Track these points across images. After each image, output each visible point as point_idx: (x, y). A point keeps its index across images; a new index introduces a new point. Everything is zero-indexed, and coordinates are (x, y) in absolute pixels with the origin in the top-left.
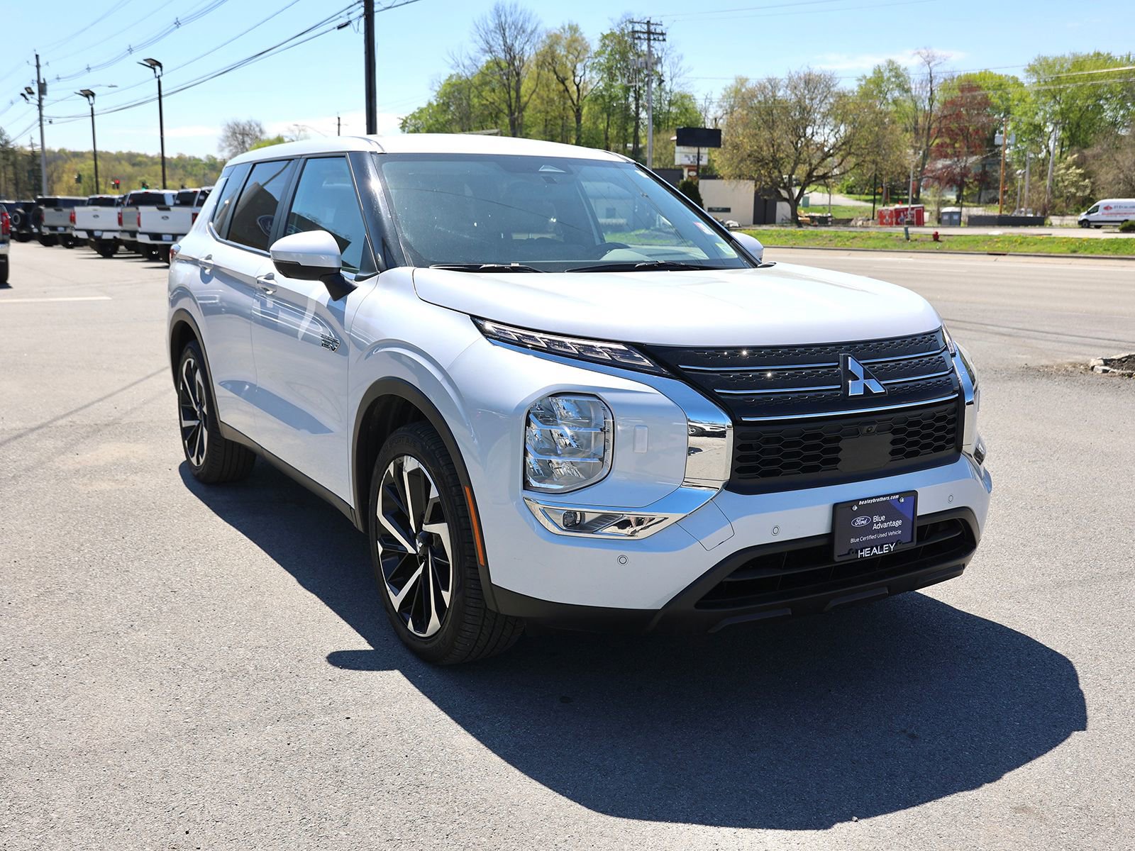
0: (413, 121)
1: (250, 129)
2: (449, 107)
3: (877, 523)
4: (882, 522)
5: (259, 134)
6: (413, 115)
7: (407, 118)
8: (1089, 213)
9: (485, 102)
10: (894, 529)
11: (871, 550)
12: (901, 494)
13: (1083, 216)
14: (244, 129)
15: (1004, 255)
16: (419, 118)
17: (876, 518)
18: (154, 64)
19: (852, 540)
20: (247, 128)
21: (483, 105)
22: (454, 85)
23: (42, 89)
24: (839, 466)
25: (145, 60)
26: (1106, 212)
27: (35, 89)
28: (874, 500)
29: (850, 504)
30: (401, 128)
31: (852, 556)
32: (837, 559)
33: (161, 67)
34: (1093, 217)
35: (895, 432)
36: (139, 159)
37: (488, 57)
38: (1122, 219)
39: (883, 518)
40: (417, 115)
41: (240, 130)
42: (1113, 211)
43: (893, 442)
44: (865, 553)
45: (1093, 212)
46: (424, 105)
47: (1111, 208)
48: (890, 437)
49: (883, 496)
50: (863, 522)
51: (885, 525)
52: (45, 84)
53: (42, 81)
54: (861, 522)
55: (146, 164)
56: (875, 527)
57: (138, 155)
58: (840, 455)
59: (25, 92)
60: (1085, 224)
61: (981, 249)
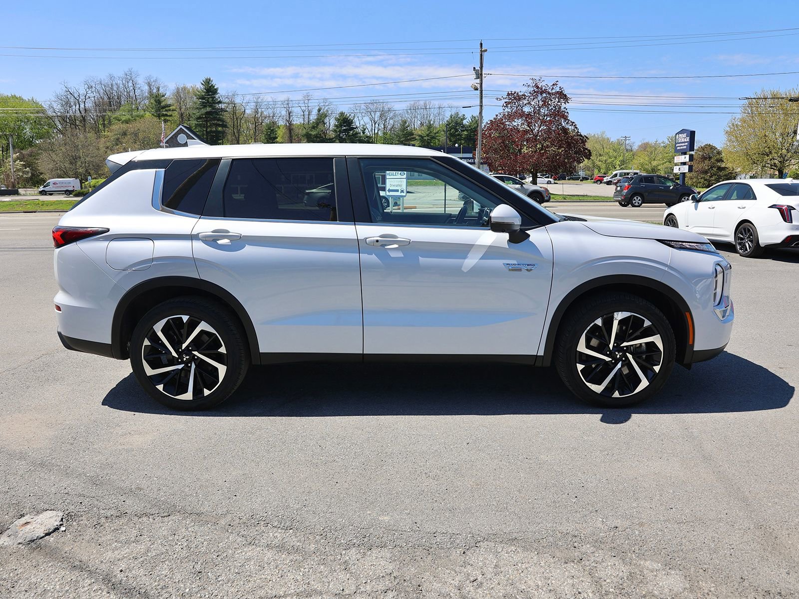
8: (45, 187)
13: (41, 188)
15: (35, 212)
26: (55, 186)
34: (47, 189)
38: (65, 189)
42: (57, 185)
45: (47, 186)
47: (57, 184)
60: (43, 193)
61: (17, 209)
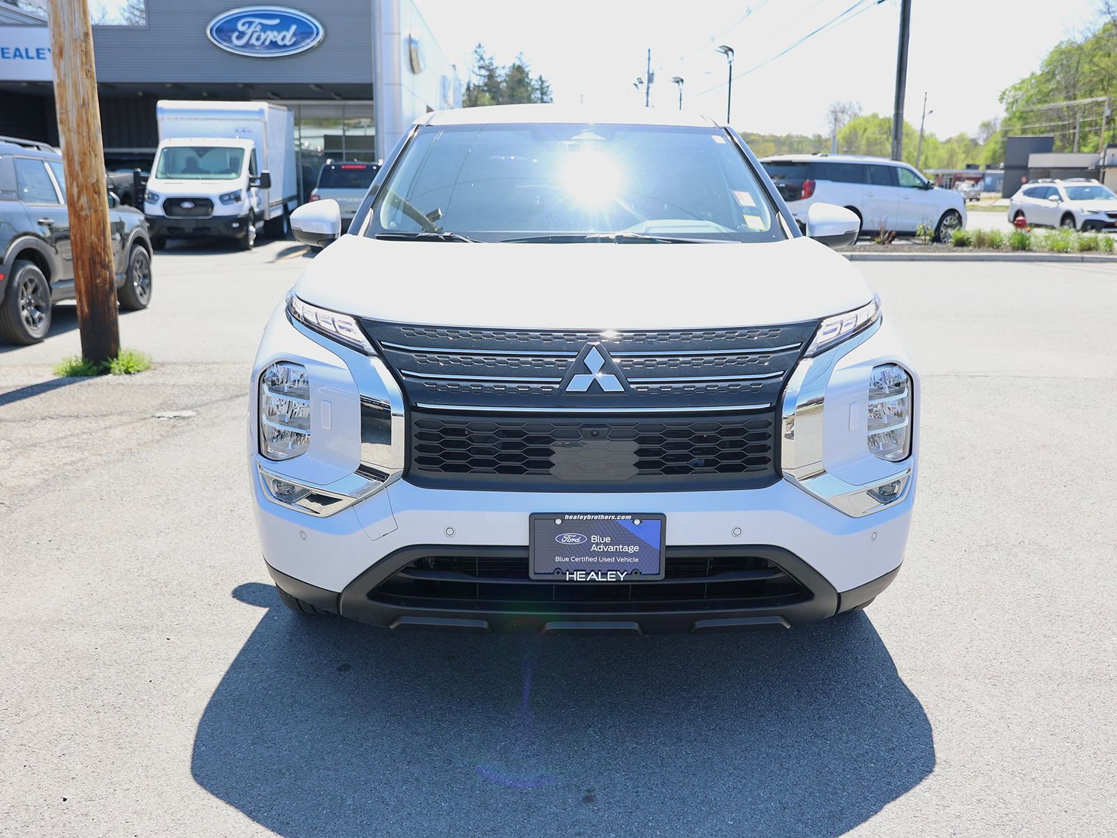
0: (1013, 93)
1: (850, 107)
2: (1054, 75)
3: (597, 544)
4: (606, 544)
5: (857, 111)
6: (1014, 87)
7: (1006, 90)
9: (1095, 68)
10: (626, 554)
11: (588, 574)
12: (635, 515)
14: (844, 107)
16: (1020, 89)
17: (595, 538)
18: (728, 50)
19: (558, 559)
20: (847, 106)
21: (1094, 71)
22: (1062, 53)
23: (651, 79)
24: (551, 470)
25: (720, 47)
27: (645, 80)
28: (589, 517)
29: (553, 516)
30: (999, 99)
31: (559, 577)
32: (532, 575)
33: (733, 52)
35: (641, 440)
36: (752, 137)
37: (1107, 18)
39: (607, 540)
40: (1018, 86)
41: (840, 109)
43: (638, 453)
44: (578, 576)
46: (1027, 76)
48: (636, 446)
49: (605, 514)
50: (573, 540)
51: (612, 549)
52: (653, 74)
53: (651, 72)
54: (569, 539)
55: (758, 142)
56: (594, 548)
57: (752, 134)
58: (552, 459)
59: (637, 83)
